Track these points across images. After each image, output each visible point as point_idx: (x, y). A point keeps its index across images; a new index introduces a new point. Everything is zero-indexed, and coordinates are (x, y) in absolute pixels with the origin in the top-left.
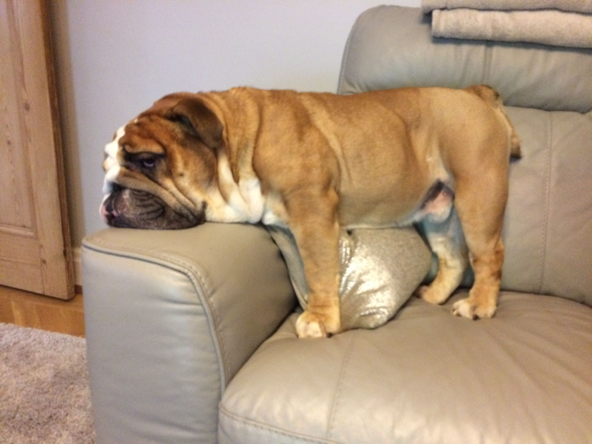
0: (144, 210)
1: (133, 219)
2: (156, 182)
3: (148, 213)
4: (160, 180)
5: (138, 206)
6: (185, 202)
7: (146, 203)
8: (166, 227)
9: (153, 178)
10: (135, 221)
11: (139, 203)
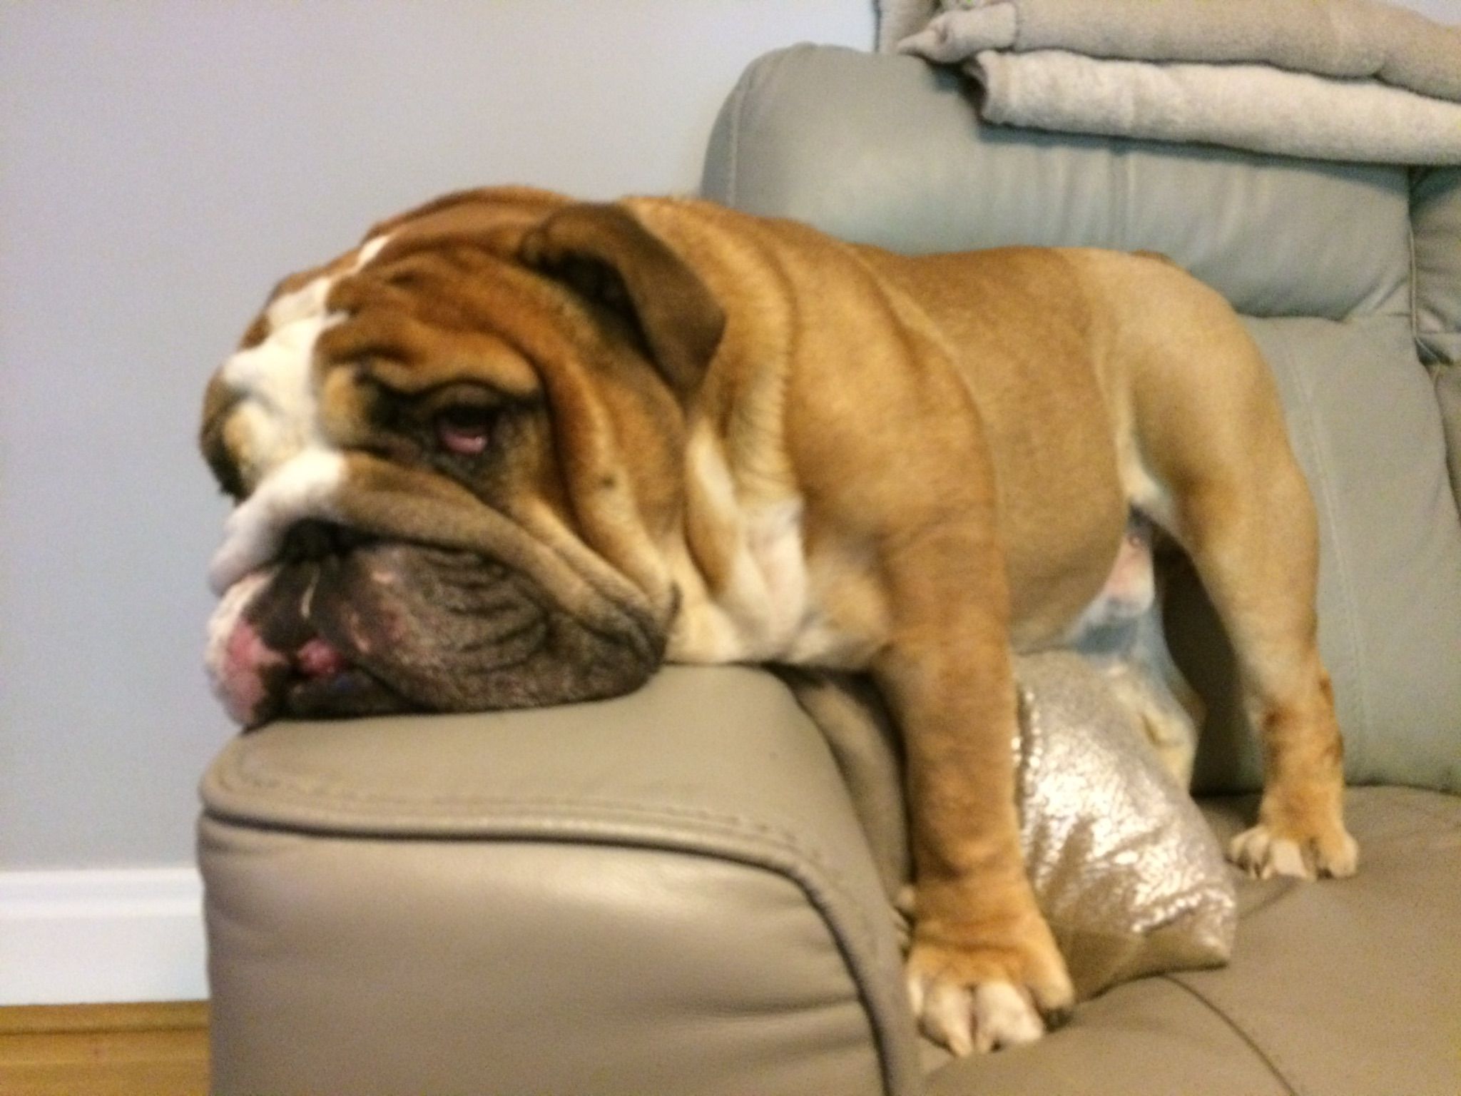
0: (488, 628)
1: (436, 669)
2: (505, 511)
3: (501, 641)
4: (517, 505)
5: (456, 611)
6: (617, 587)
7: (490, 597)
8: (571, 696)
9: (491, 498)
10: (445, 678)
11: (459, 599)
